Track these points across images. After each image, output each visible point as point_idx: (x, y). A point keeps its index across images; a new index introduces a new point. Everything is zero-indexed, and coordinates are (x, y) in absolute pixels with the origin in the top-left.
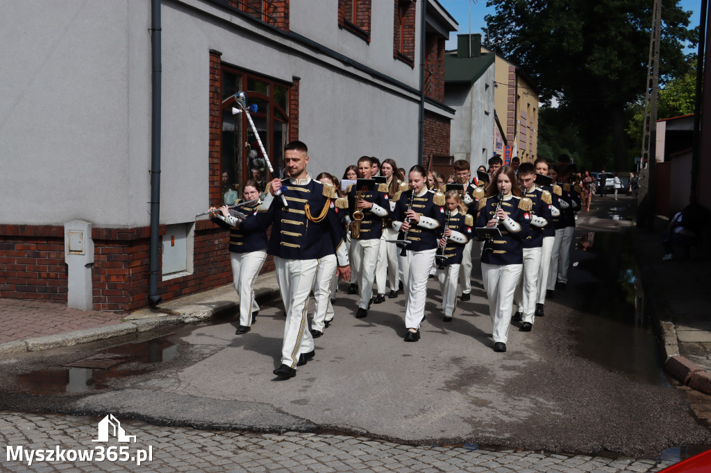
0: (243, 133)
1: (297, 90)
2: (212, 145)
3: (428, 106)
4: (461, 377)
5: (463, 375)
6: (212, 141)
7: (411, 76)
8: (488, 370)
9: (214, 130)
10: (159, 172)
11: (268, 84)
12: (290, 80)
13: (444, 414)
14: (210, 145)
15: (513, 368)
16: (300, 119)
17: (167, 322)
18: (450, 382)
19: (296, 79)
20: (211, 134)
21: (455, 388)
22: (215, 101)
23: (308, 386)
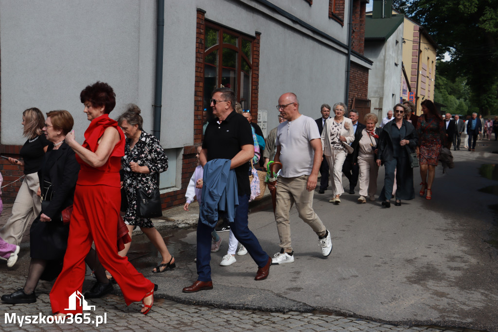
0: (219, 77)
1: (258, 43)
2: (197, 86)
3: (353, 59)
4: (417, 273)
5: (418, 273)
6: (197, 82)
7: (341, 33)
8: (438, 270)
9: (199, 74)
10: (161, 106)
11: (238, 37)
12: (253, 34)
13: (413, 302)
14: (195, 86)
15: (459, 269)
16: (260, 67)
17: (166, 226)
18: (410, 277)
19: (258, 34)
20: (196, 76)
21: (415, 282)
22: (200, 50)
23: (296, 278)
